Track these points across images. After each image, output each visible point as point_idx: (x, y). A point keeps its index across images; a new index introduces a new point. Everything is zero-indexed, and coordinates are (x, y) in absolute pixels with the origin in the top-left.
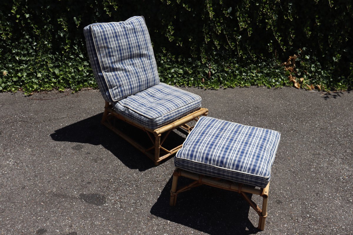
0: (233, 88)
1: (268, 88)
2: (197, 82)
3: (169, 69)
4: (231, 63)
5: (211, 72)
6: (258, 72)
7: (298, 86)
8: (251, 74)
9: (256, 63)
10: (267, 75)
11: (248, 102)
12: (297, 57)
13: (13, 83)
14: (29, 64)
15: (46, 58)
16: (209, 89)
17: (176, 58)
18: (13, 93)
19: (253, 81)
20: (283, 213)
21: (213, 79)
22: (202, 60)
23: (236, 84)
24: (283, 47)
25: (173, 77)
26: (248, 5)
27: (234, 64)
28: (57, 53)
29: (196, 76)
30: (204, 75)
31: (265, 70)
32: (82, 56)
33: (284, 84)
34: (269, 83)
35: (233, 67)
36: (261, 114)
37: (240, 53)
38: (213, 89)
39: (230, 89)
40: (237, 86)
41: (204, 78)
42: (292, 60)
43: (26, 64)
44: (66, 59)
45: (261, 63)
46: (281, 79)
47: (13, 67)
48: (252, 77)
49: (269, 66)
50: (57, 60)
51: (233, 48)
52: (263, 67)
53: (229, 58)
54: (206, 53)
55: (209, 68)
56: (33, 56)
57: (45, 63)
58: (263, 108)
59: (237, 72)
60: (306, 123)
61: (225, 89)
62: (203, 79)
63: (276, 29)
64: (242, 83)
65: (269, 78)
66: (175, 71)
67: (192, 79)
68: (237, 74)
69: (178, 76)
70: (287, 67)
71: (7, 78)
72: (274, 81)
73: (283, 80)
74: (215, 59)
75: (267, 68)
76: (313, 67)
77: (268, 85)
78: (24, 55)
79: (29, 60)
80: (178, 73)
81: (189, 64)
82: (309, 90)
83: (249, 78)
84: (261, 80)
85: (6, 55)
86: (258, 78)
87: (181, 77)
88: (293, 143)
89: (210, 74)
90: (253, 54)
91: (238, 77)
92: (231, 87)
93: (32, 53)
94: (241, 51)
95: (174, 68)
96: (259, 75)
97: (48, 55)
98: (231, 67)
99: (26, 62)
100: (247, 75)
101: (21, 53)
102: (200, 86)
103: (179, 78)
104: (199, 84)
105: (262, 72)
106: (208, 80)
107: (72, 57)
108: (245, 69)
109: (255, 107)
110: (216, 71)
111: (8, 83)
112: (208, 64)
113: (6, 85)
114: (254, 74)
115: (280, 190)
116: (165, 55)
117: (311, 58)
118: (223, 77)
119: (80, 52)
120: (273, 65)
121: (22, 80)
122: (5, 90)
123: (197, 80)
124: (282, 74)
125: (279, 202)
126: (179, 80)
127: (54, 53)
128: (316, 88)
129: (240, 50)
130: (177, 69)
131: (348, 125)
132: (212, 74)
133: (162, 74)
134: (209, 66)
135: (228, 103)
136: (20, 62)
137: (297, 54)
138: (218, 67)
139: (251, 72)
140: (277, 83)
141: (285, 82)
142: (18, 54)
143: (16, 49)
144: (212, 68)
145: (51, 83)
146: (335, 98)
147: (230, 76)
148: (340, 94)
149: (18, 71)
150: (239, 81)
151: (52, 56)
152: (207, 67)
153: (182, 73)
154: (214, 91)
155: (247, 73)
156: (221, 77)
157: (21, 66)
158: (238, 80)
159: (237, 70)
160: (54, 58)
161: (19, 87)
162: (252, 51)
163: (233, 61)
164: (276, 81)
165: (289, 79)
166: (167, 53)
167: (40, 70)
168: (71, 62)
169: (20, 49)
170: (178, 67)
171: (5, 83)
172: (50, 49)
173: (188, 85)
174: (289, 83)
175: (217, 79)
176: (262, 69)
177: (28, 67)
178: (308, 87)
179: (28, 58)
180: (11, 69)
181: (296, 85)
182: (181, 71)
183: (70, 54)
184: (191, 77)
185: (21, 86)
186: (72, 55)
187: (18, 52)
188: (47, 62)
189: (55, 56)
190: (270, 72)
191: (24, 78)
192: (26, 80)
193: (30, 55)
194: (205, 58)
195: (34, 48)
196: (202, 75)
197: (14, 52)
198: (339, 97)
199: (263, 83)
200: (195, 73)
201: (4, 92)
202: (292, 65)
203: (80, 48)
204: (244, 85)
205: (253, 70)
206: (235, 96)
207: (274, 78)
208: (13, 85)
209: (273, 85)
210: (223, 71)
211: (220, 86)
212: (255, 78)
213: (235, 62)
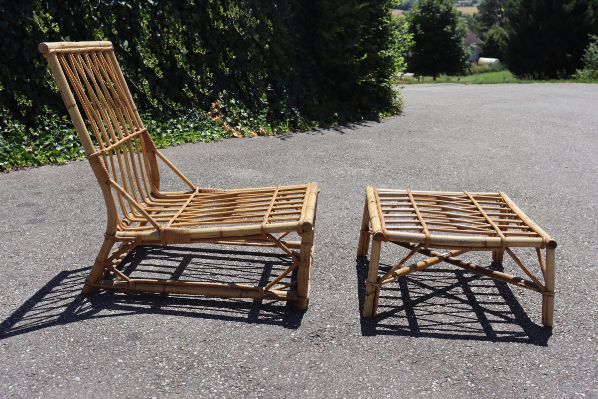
6: (184, 127)
7: (239, 135)
10: (196, 129)
23: (166, 143)
24: (203, 90)
26: (149, 35)
31: (191, 124)
34: (204, 137)
35: (151, 124)
37: (155, 103)
40: (169, 145)
42: (217, 107)
45: (180, 116)
46: (215, 130)
49: (193, 119)
59: (158, 129)
63: (188, 66)
64: (173, 140)
65: (200, 132)
68: (159, 132)
70: (213, 117)
72: (208, 134)
73: (218, 131)
75: (191, 121)
76: (243, 113)
82: (253, 136)
90: (171, 102)
91: (164, 135)
94: (155, 99)
105: (188, 127)
108: (167, 125)
117: (236, 103)
120: (196, 117)
124: (213, 125)
137: (219, 100)
140: (214, 135)
141: (221, 133)
158: (166, 138)
164: (211, 133)
165: (223, 129)
166: (51, 114)
174: (227, 133)
176: (185, 123)
178: (251, 134)
181: (236, 134)
190: (198, 126)
205: (177, 125)
207: (206, 130)
213: (149, 117)
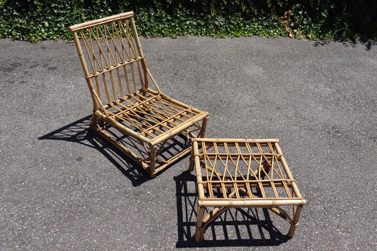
0: (238, 37)
1: (268, 37)
2: (209, 32)
3: (185, 21)
4: (236, 16)
5: (220, 24)
6: (259, 25)
7: (293, 36)
8: (253, 26)
9: (257, 17)
10: (267, 27)
11: (252, 47)
12: (292, 12)
13: (54, 32)
14: (66, 16)
15: (80, 12)
16: (219, 38)
17: (191, 12)
18: (54, 41)
19: (255, 31)
20: (281, 114)
21: (221, 30)
22: (212, 14)
23: (241, 34)
24: (280, 3)
25: (188, 28)
27: (239, 17)
28: (89, 8)
29: (208, 27)
30: (214, 27)
31: (265, 23)
32: (110, 10)
33: (281, 35)
34: (269, 33)
35: (238, 20)
36: (263, 55)
37: (244, 8)
38: (222, 37)
39: (236, 38)
40: (242, 35)
41: (214, 28)
42: (287, 15)
43: (63, 17)
44: (96, 12)
45: (261, 17)
46: (278, 30)
47: (53, 19)
48: (254, 29)
49: (268, 20)
50: (89, 13)
51: (238, 3)
52: (263, 21)
53: (235, 12)
54: (216, 8)
55: (218, 21)
56: (68, 10)
57: (79, 16)
58: (264, 51)
59: (241, 24)
60: (298, 62)
61: (232, 38)
62: (214, 30)
64: (246, 33)
65: (268, 29)
66: (190, 23)
67: (205, 30)
68: (241, 26)
69: (192, 27)
70: (283, 21)
71: (49, 28)
72: (272, 32)
73: (280, 31)
74: (223, 13)
75: (267, 21)
76: (305, 21)
77: (267, 35)
78: (61, 9)
79: (66, 13)
80: (192, 25)
81: (202, 18)
82: (301, 39)
83: (252, 29)
84: (261, 31)
85: (46, 9)
86: (259, 29)
87: (195, 28)
88: (288, 74)
89: (219, 26)
90: (254, 9)
91: (243, 28)
92: (237, 36)
93: (67, 7)
94: (245, 6)
95: (189, 21)
96: (260, 27)
97: (81, 9)
98: (237, 20)
99: (64, 15)
100: (250, 27)
101: (59, 7)
102: (211, 35)
103: (193, 29)
104: (210, 33)
105: (262, 25)
106: (217, 31)
107: (102, 11)
108: (248, 22)
109: (258, 51)
110: (224, 23)
111: (51, 33)
112: (217, 18)
113: (48, 34)
114: (255, 26)
115: (279, 102)
116: (181, 10)
117: (303, 13)
118: (230, 28)
119: (108, 7)
120: (271, 19)
121: (61, 30)
122: (47, 39)
123: (209, 31)
124: (279, 26)
125: (278, 109)
126: (193, 31)
127: (86, 8)
128: (308, 38)
129: (243, 6)
130: (192, 22)
131: (331, 63)
132: (221, 26)
133: (180, 25)
134: (218, 19)
135: (235, 47)
136: (58, 15)
137: (291, 10)
138: (226, 20)
139: (253, 24)
140: (275, 33)
141: (281, 33)
142: (55, 8)
143: (54, 4)
144: (220, 21)
145: (86, 32)
146: (323, 45)
147: (236, 28)
148: (327, 43)
149: (57, 22)
150: (243, 32)
151: (85, 10)
152: (216, 20)
153: (196, 25)
154: (223, 39)
155: (250, 25)
156: (229, 28)
157: (59, 18)
158: (243, 30)
159: (242, 22)
160: (86, 11)
161: (59, 36)
162: (254, 6)
163: (238, 15)
164: (274, 32)
165: (285, 30)
166: (182, 8)
167: (76, 22)
168: (101, 15)
169: (57, 4)
170: (192, 20)
171: (47, 32)
172: (82, 4)
173: (201, 34)
174: (285, 33)
175: (225, 29)
176: (262, 22)
177: (65, 19)
178: (300, 37)
179: (65, 12)
180: (51, 21)
181: (291, 35)
182: (195, 23)
183: (100, 9)
184: (204, 28)
185: (60, 35)
186: (101, 9)
187: (56, 6)
188: (81, 15)
189: (88, 10)
190: (269, 25)
191: (63, 28)
192: (64, 30)
193: (66, 9)
194: (215, 12)
195: (69, 3)
196: (213, 27)
197: (52, 6)
198: (326, 45)
199: (263, 33)
200: (207, 25)
201: (47, 40)
202: (287, 19)
203: (108, 3)
204: (247, 35)
205: (255, 22)
206: (241, 43)
207: (272, 29)
208: (54, 34)
209: (271, 35)
210: (230, 23)
211: (228, 36)
212: (256, 29)
213: (239, 16)
